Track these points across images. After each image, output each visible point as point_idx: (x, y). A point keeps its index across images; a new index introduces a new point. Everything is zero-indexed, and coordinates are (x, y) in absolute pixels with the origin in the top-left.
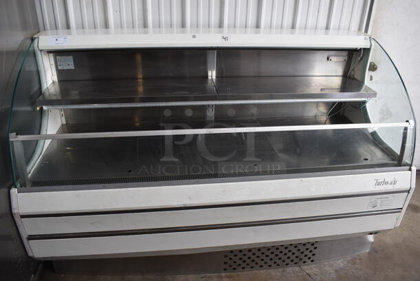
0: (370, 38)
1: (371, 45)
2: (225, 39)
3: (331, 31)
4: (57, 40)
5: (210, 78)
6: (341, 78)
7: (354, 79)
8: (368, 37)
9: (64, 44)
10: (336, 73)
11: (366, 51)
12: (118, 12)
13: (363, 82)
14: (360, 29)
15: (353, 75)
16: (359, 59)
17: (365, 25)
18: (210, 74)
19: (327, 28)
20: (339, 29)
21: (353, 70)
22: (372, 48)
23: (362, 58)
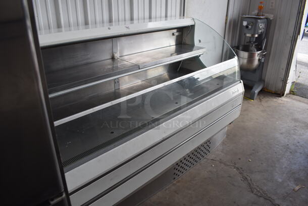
2: (128, 28)
3: (168, 18)
6: (175, 46)
7: (187, 44)
11: (193, 27)
13: (193, 44)
14: (180, 15)
16: (189, 32)
17: (183, 13)
19: (166, 16)
22: (196, 24)
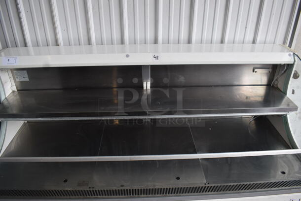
0: (294, 54)
1: (295, 61)
2: (156, 57)
3: (257, 45)
4: (8, 60)
5: (145, 88)
6: (265, 87)
7: (277, 88)
8: (292, 53)
9: (15, 64)
10: (261, 82)
11: (290, 66)
12: (66, 30)
13: (285, 93)
15: (277, 85)
16: (283, 72)
18: (145, 85)
19: (254, 42)
20: (265, 43)
21: (277, 80)
22: (296, 63)
23: (285, 71)
